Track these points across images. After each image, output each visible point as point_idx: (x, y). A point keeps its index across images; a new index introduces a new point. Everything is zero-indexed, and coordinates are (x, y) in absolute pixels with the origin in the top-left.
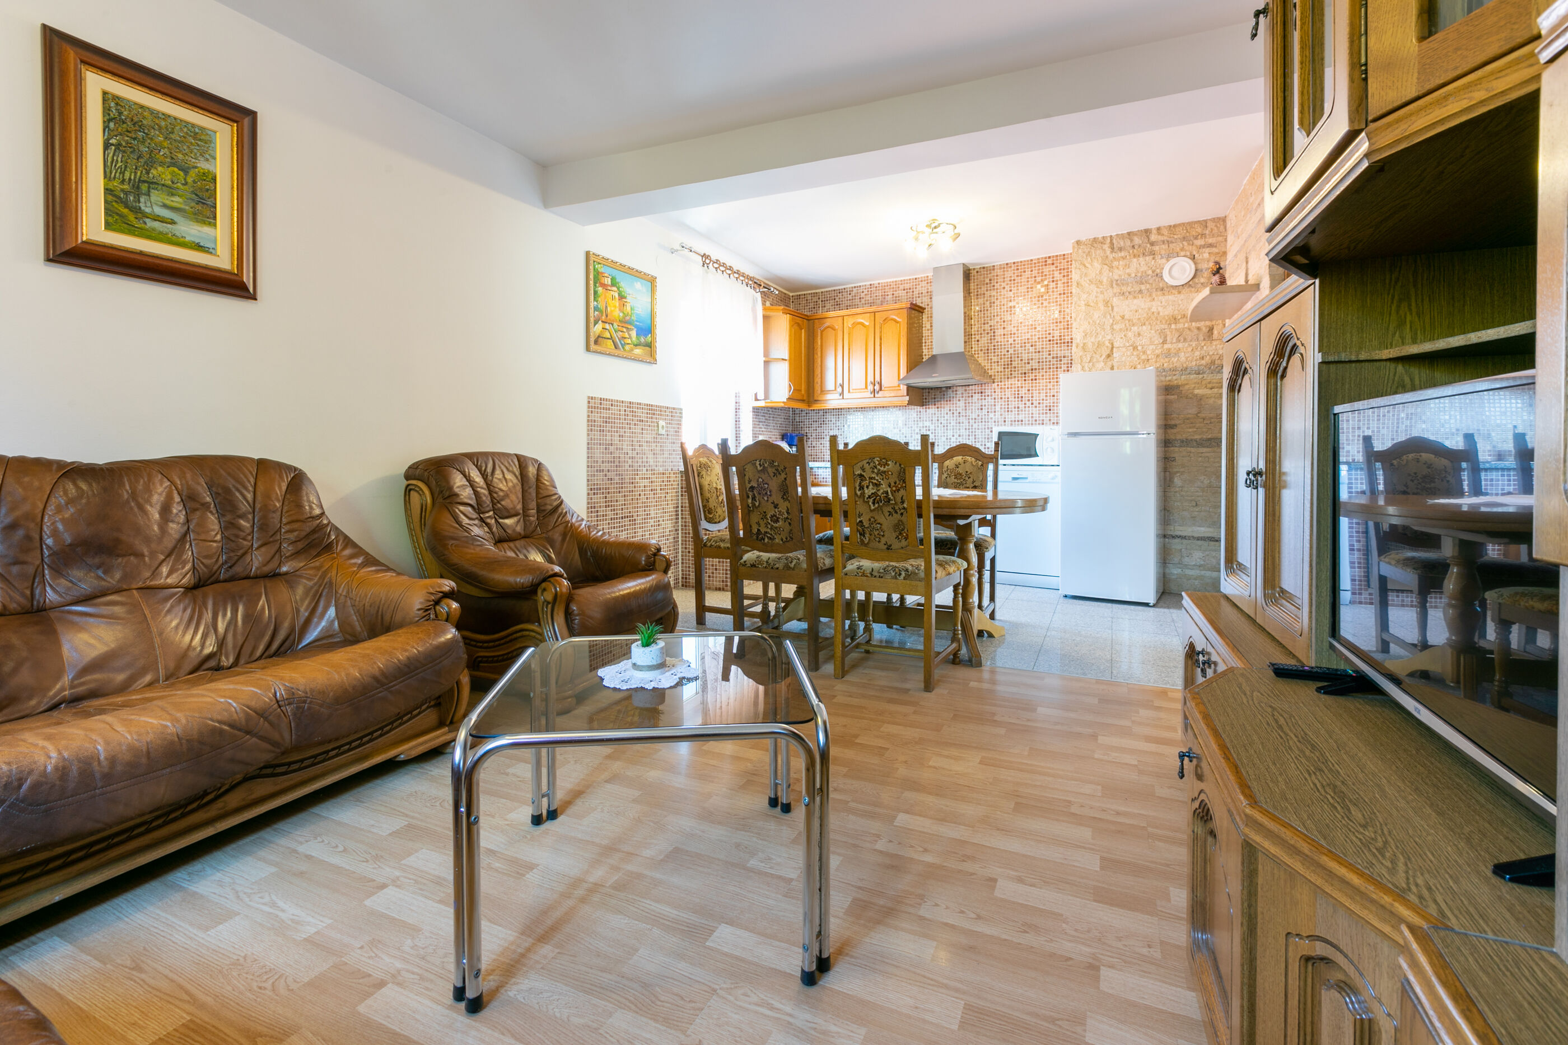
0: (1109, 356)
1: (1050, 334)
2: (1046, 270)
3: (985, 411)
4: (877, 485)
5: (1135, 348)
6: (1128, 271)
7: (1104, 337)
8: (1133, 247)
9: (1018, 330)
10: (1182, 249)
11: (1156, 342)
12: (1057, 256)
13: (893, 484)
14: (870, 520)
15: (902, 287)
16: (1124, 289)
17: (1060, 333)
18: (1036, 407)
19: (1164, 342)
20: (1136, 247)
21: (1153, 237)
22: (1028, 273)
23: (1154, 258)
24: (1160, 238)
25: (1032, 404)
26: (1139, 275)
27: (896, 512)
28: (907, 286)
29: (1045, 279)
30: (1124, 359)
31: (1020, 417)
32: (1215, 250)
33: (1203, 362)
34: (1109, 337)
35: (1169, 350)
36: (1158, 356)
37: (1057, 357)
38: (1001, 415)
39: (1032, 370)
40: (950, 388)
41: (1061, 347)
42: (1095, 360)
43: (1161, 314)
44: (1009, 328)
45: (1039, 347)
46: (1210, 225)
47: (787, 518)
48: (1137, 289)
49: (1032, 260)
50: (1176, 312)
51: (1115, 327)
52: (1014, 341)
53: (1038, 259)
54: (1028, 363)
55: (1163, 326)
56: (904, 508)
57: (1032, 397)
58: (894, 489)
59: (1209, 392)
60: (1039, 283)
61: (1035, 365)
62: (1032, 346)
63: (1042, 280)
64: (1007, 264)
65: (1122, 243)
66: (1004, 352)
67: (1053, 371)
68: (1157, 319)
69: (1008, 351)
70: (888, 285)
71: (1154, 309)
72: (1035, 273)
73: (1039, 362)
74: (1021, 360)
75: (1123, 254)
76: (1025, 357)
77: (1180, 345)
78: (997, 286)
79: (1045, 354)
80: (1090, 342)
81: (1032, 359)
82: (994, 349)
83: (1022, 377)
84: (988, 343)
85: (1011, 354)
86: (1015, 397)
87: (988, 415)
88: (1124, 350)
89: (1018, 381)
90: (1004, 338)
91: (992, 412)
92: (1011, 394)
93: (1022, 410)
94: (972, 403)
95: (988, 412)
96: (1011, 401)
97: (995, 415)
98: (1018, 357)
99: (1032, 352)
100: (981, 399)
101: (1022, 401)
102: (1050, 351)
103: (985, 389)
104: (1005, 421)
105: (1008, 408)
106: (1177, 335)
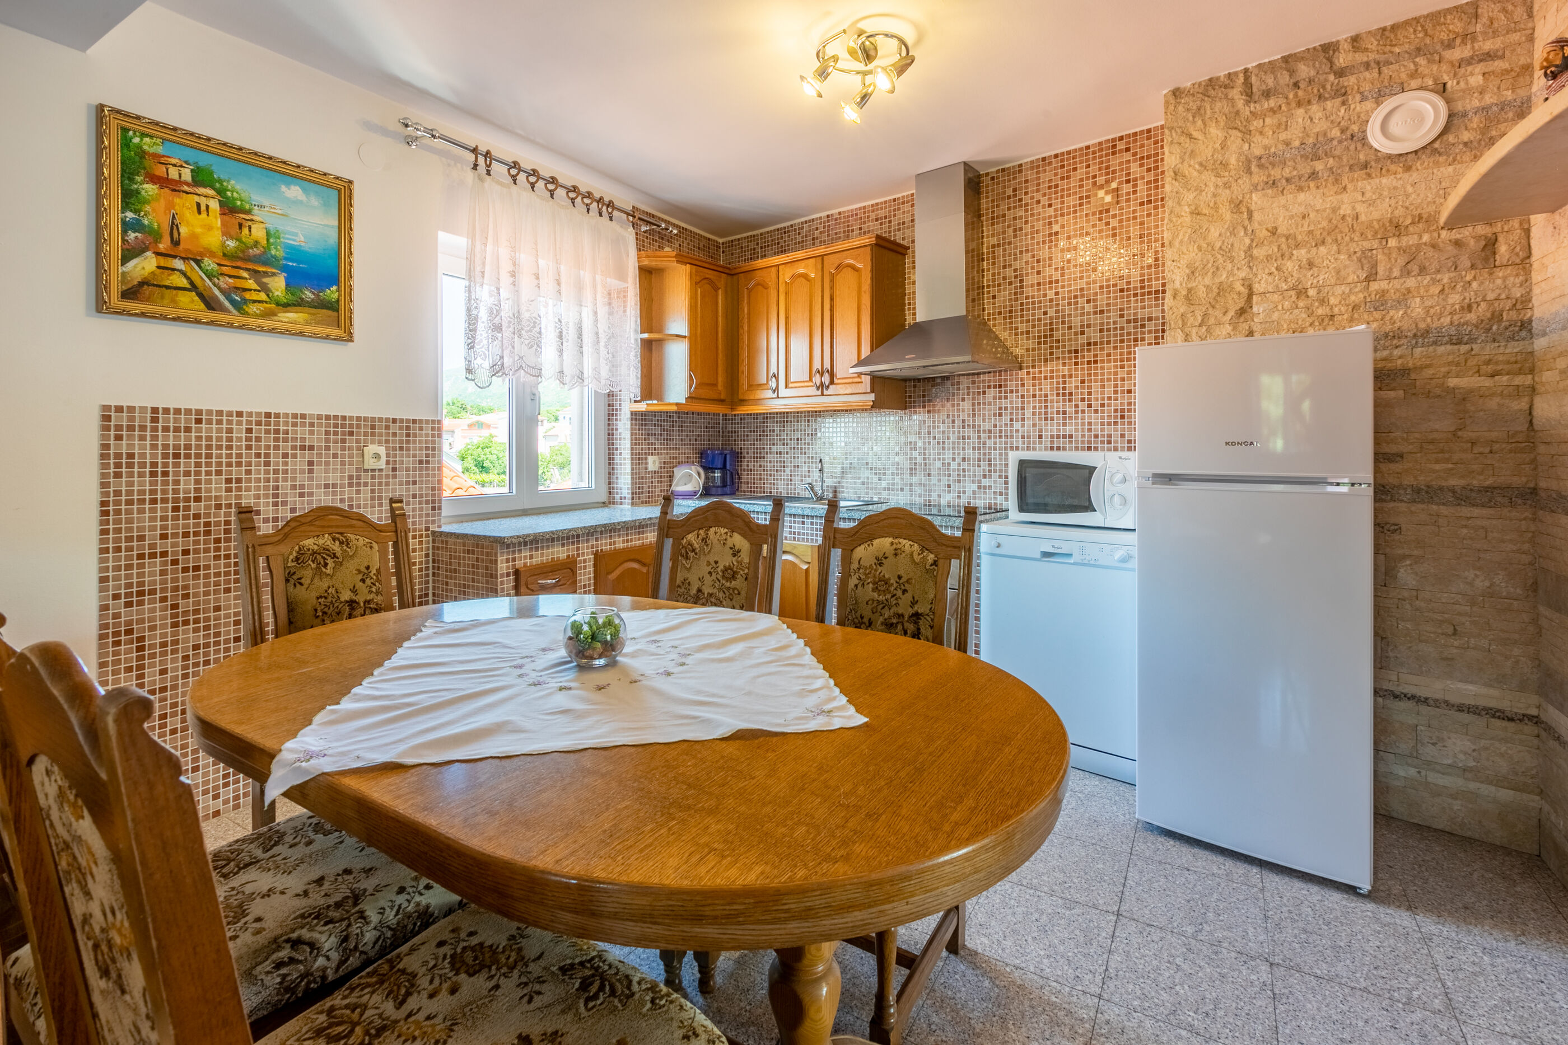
0: (1242, 312)
1: (1122, 277)
2: (1115, 162)
3: (1006, 419)
6: (1283, 136)
7: (1231, 273)
8: (1296, 85)
9: (1063, 275)
10: (1414, 74)
11: (1352, 278)
12: (1135, 134)
15: (873, 216)
16: (1276, 173)
17: (1143, 274)
18: (1096, 411)
19: (1371, 277)
20: (1302, 85)
21: (1342, 60)
22: (1081, 172)
23: (1343, 103)
24: (1361, 57)
25: (1090, 406)
26: (1311, 140)
28: (881, 213)
29: (1114, 179)
30: (1275, 316)
31: (1068, 430)
32: (1499, 65)
33: (1472, 317)
34: (1242, 274)
35: (1383, 293)
36: (1355, 307)
37: (1136, 321)
38: (1034, 425)
39: (1089, 344)
40: (947, 378)
41: (1143, 300)
42: (1212, 321)
43: (1363, 218)
44: (1048, 272)
45: (1102, 301)
46: (1487, 11)
48: (1305, 169)
49: (1088, 147)
50: (1399, 212)
51: (1255, 252)
52: (1057, 294)
53: (1100, 144)
54: (1082, 333)
55: (1367, 244)
57: (1090, 393)
59: (1487, 382)
60: (1101, 187)
61: (1094, 335)
62: (1088, 301)
63: (1107, 181)
64: (1044, 159)
65: (1270, 81)
66: (1038, 314)
67: (1129, 346)
68: (1352, 229)
69: (1045, 313)
70: (853, 214)
71: (1346, 209)
72: (1094, 169)
73: (1101, 330)
74: (1070, 328)
75: (1272, 103)
76: (1076, 321)
77: (1411, 282)
78: (1027, 199)
79: (1114, 316)
80: (1201, 285)
81: (1089, 326)
82: (1022, 310)
83: (1070, 358)
84: (1010, 300)
85: (1051, 318)
86: (1058, 395)
87: (1012, 425)
88: (1276, 297)
89: (1064, 364)
90: (1039, 290)
91: (1017, 420)
92: (1052, 389)
93: (1070, 418)
94: (984, 404)
95: (1011, 420)
96: (1052, 401)
97: (1023, 426)
98: (1063, 323)
99: (1088, 313)
100: (1001, 397)
101: (1070, 400)
102: (1122, 310)
103: (1006, 380)
104: (1040, 437)
105: (1046, 413)
106: (1402, 262)
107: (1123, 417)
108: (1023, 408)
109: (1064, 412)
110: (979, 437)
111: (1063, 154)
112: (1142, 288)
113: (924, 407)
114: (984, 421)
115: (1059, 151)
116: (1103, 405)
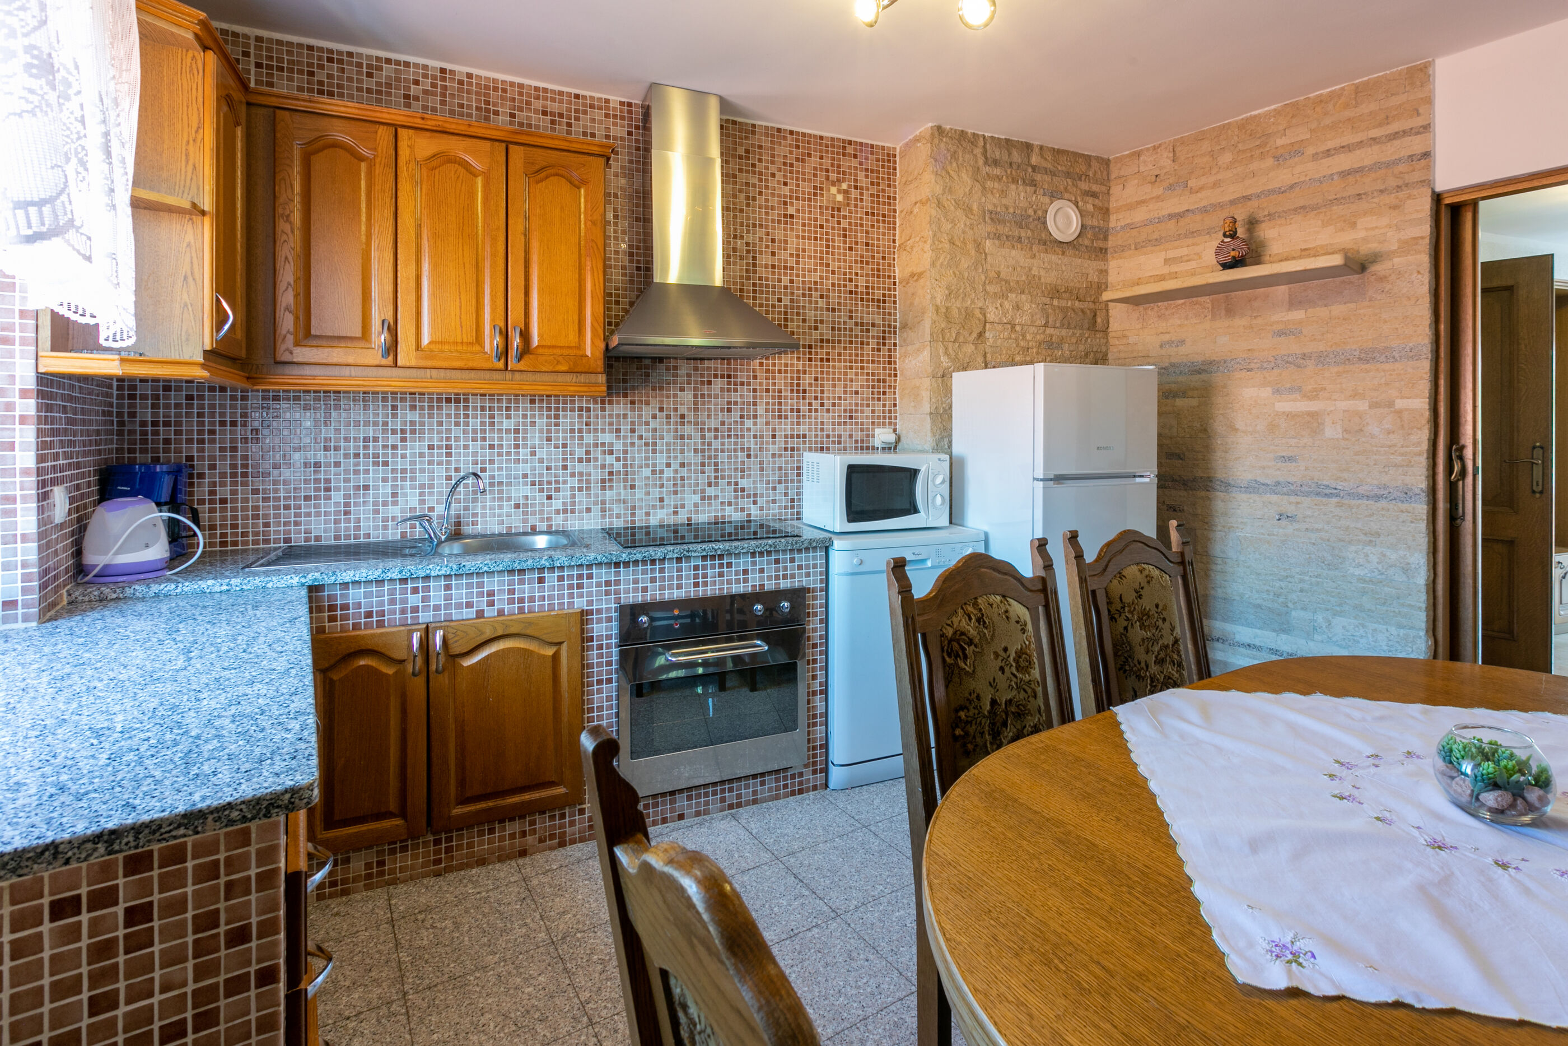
0: (980, 339)
1: (851, 280)
2: (846, 163)
3: (735, 415)
5: (1013, 327)
6: (1004, 201)
7: (973, 302)
8: (1011, 164)
9: (797, 263)
10: (1066, 190)
11: (1038, 323)
12: (861, 144)
15: (537, 104)
16: (1000, 228)
17: (867, 282)
18: (828, 411)
19: (1046, 325)
20: (1015, 167)
21: (1034, 160)
22: (815, 160)
23: (1035, 192)
24: (1044, 163)
25: (822, 405)
26: (1019, 212)
28: (554, 107)
29: (844, 180)
30: (999, 343)
31: (803, 429)
34: (980, 304)
35: (1051, 336)
36: (1040, 344)
37: (862, 324)
38: (767, 423)
39: (822, 341)
40: (661, 360)
41: (868, 306)
42: (961, 339)
43: (1043, 280)
44: (783, 255)
45: (834, 298)
46: (1095, 164)
48: (1016, 234)
49: (821, 138)
50: (1059, 281)
51: (988, 288)
52: (792, 281)
53: (833, 139)
54: (816, 328)
55: (1045, 300)
57: (822, 392)
60: (833, 184)
61: (828, 334)
62: (822, 297)
63: (838, 180)
64: (779, 130)
65: (998, 154)
66: (773, 300)
67: (856, 349)
68: (1037, 287)
69: (780, 300)
70: (503, 88)
71: (1035, 272)
72: (826, 162)
73: (833, 329)
74: (804, 321)
75: (997, 171)
77: (1064, 332)
78: (760, 167)
79: (843, 317)
80: (956, 305)
81: (822, 322)
82: (755, 291)
83: (804, 353)
84: (741, 277)
85: (786, 306)
86: (792, 391)
87: (742, 423)
88: (1000, 327)
89: (798, 359)
90: (773, 273)
91: (749, 418)
92: (786, 384)
93: (804, 416)
94: (709, 396)
95: (742, 417)
96: (786, 398)
97: (755, 424)
98: (798, 314)
99: (822, 309)
100: (729, 390)
101: (804, 398)
102: (851, 311)
103: (736, 370)
104: (774, 436)
105: (780, 410)
106: (1060, 316)
107: (851, 417)
108: (755, 404)
109: (798, 411)
110: (703, 437)
111: (798, 133)
112: (868, 294)
113: (626, 395)
114: (709, 417)
115: (795, 129)
116: (834, 405)
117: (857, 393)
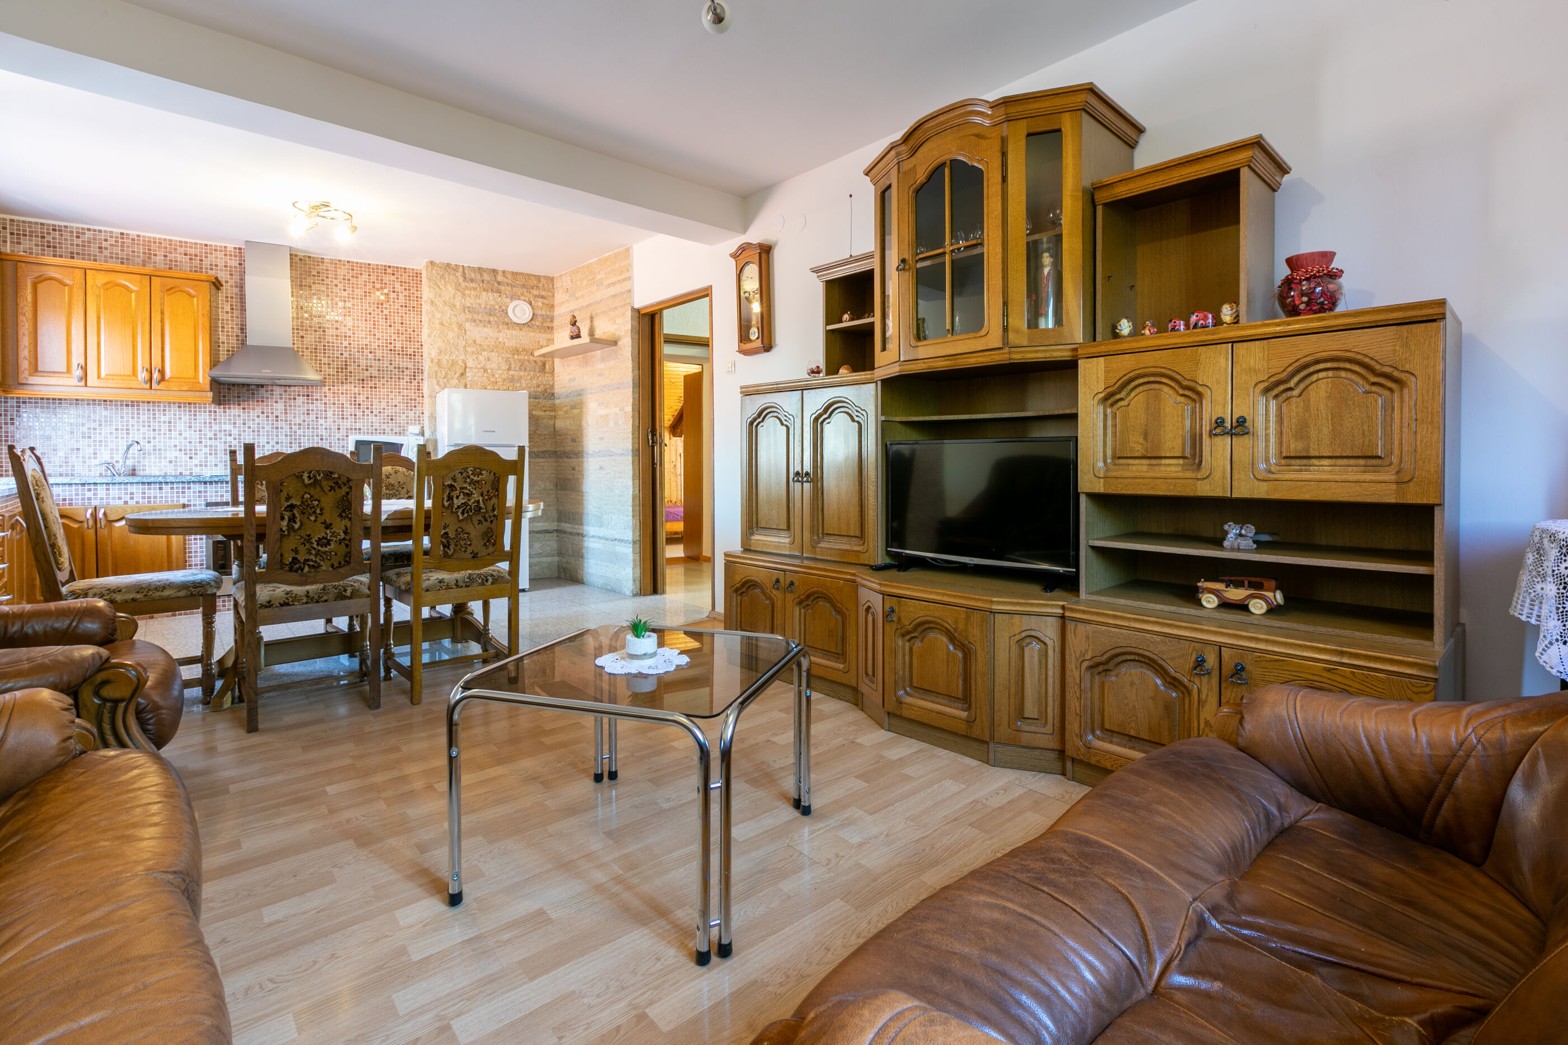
0: (462, 375)
1: (391, 343)
2: (386, 278)
3: (313, 417)
4: (469, 495)
5: (485, 370)
6: (478, 301)
7: (457, 356)
8: (483, 281)
9: (354, 334)
10: (522, 294)
11: (503, 368)
12: (397, 268)
13: (485, 493)
14: (457, 530)
16: (476, 316)
17: (402, 344)
19: (509, 369)
20: (485, 282)
21: (500, 278)
22: (365, 277)
23: (500, 296)
24: (505, 280)
25: (372, 412)
26: (488, 307)
27: (486, 520)
28: (191, 251)
29: (385, 288)
30: (475, 379)
31: (358, 425)
33: (538, 389)
34: (462, 357)
35: (513, 376)
36: (504, 380)
37: (399, 368)
38: (334, 422)
39: (371, 377)
40: (262, 386)
41: (403, 358)
42: (449, 376)
43: (506, 344)
44: (344, 330)
45: (379, 354)
46: (543, 281)
47: (344, 539)
48: (487, 319)
49: (369, 264)
50: (518, 345)
51: (467, 349)
52: (350, 344)
53: (377, 265)
54: (367, 370)
55: (508, 356)
56: (494, 516)
57: (372, 405)
58: (486, 497)
60: (378, 290)
61: (375, 373)
62: (371, 352)
63: (382, 288)
64: (340, 261)
65: (473, 275)
66: (336, 354)
67: (395, 382)
68: (503, 348)
69: (341, 354)
71: (501, 340)
72: (373, 278)
73: (379, 370)
74: (358, 365)
75: (474, 285)
76: (363, 363)
77: (522, 373)
79: (386, 364)
80: (445, 358)
81: (371, 366)
82: (325, 350)
83: (359, 384)
84: (315, 342)
85: (346, 358)
86: (351, 404)
87: (317, 421)
88: (476, 370)
89: (355, 387)
90: (337, 339)
91: (321, 418)
92: (346, 401)
93: (360, 418)
94: (295, 406)
95: (317, 418)
96: (347, 408)
97: (326, 422)
98: (354, 362)
99: (371, 359)
100: (308, 403)
101: (359, 408)
102: (391, 361)
103: (312, 392)
104: (339, 429)
105: (343, 415)
106: (519, 365)
107: (392, 420)
108: (326, 411)
109: (355, 415)
110: (291, 428)
111: (353, 262)
112: (403, 351)
113: (239, 405)
114: (295, 417)
115: (350, 260)
116: (380, 412)
117: (396, 406)
